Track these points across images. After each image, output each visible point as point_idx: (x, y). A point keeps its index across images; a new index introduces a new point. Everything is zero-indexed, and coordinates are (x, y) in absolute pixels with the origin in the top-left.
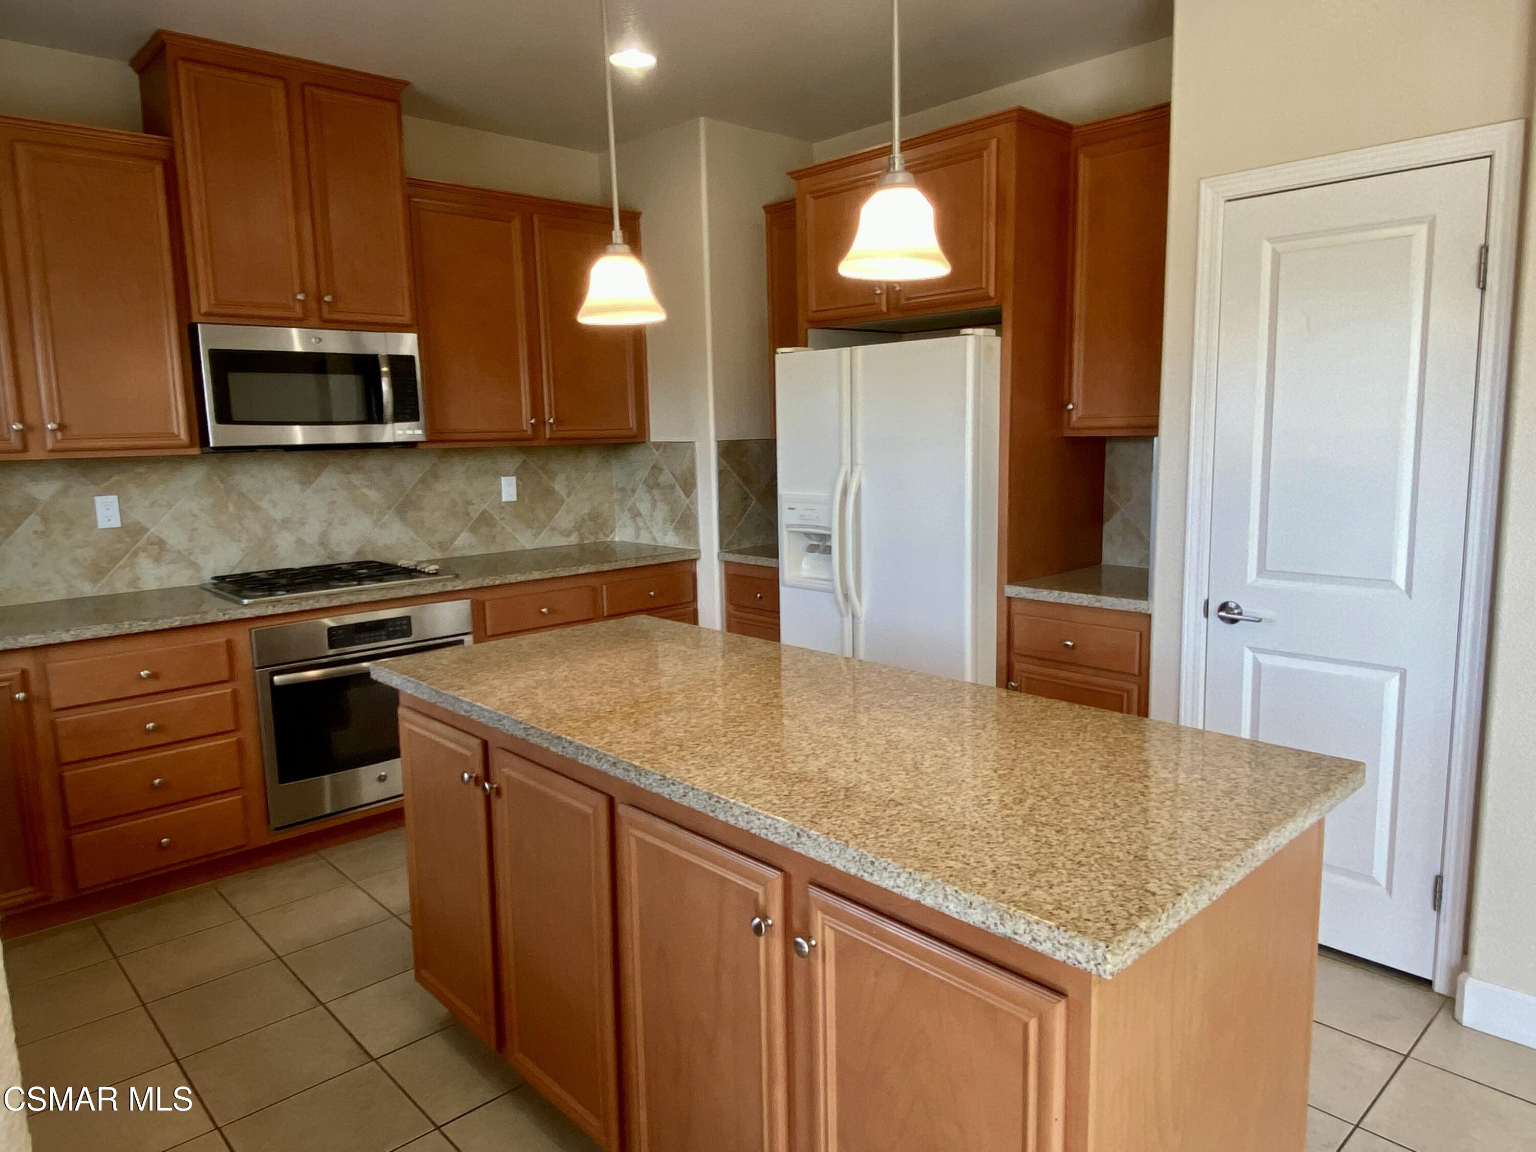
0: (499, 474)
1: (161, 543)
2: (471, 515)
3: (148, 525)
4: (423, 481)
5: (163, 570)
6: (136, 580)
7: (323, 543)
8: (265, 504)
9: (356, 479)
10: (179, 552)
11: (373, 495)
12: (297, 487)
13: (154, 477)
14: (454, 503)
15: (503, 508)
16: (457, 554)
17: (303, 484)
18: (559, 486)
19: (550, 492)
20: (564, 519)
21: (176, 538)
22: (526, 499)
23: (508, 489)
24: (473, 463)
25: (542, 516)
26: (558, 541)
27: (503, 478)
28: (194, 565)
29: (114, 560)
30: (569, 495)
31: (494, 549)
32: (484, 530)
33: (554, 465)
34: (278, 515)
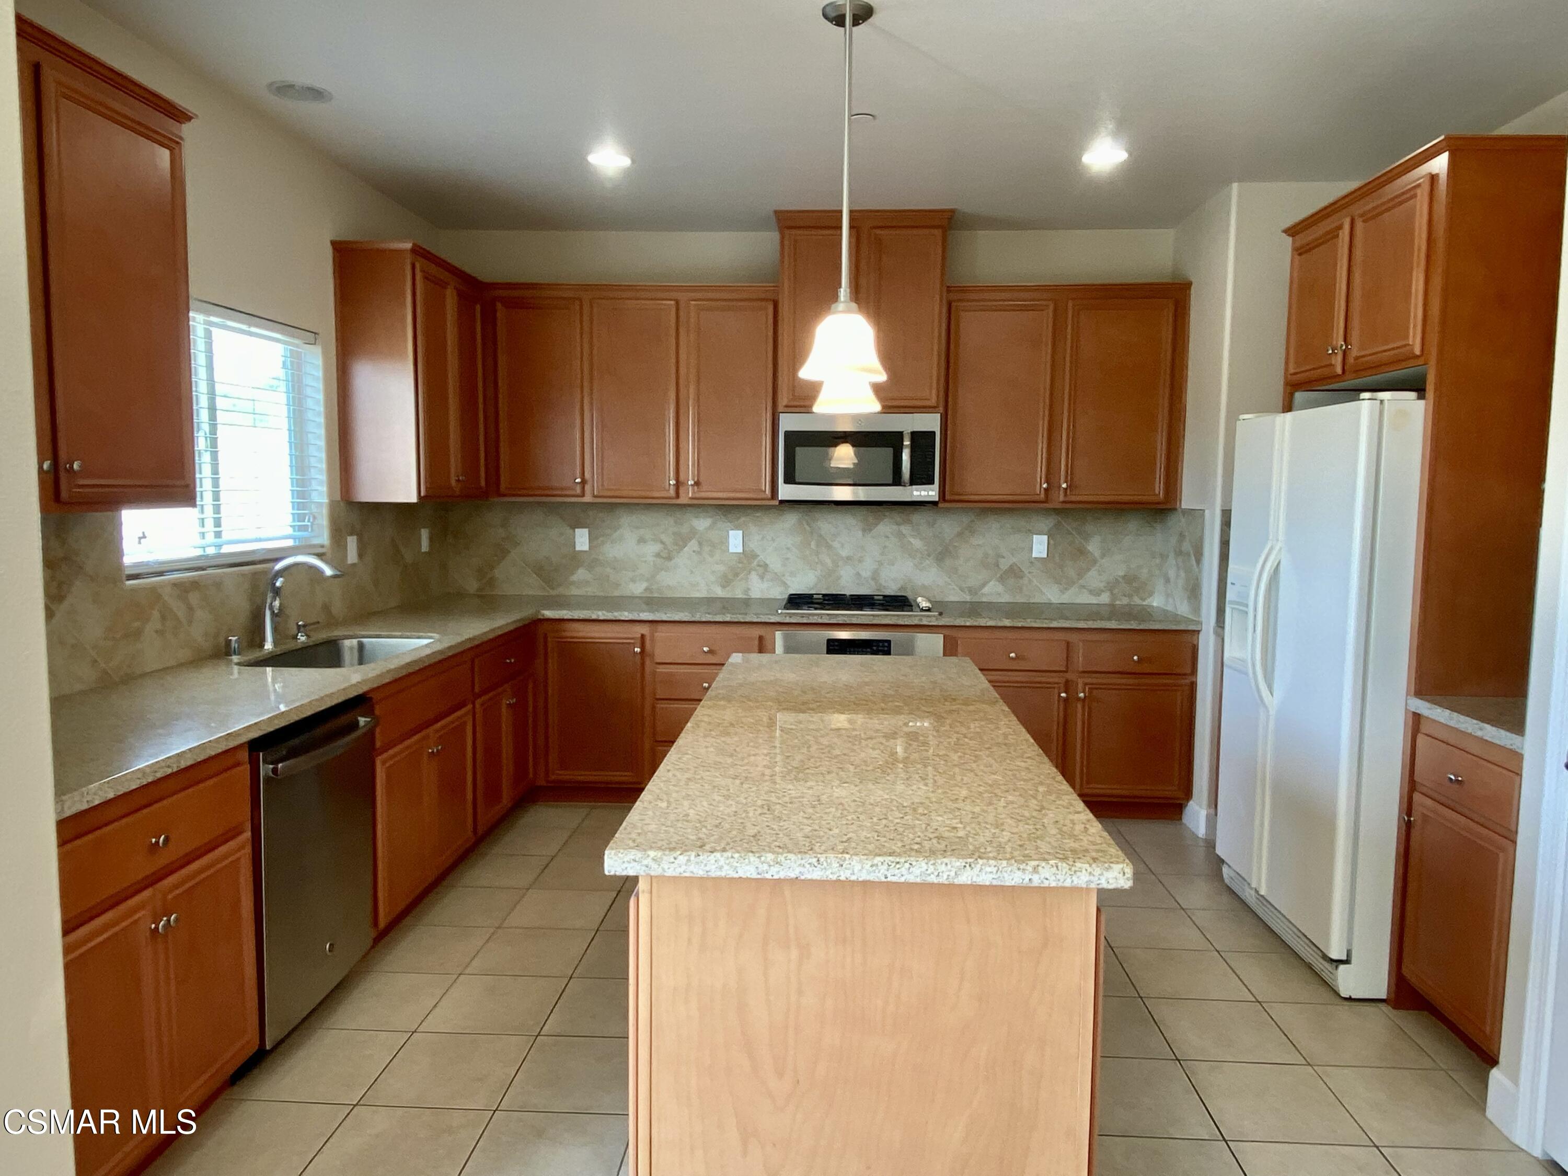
0: (1031, 532)
1: (765, 566)
2: (1002, 567)
3: (759, 553)
4: (960, 534)
5: (765, 585)
6: (747, 590)
7: (875, 576)
8: (836, 544)
9: (905, 529)
10: (776, 573)
11: (917, 543)
12: (860, 533)
13: (766, 520)
14: (986, 556)
15: (1031, 563)
16: (984, 600)
17: (864, 530)
18: (1094, 547)
19: (1082, 552)
20: (1094, 578)
21: (775, 563)
22: (1057, 559)
23: (1040, 546)
24: (1009, 522)
25: (1072, 573)
26: (1085, 598)
27: (1034, 536)
28: (785, 584)
29: (736, 575)
30: (1103, 556)
31: (1020, 599)
32: (1011, 581)
33: (1089, 528)
34: (844, 553)
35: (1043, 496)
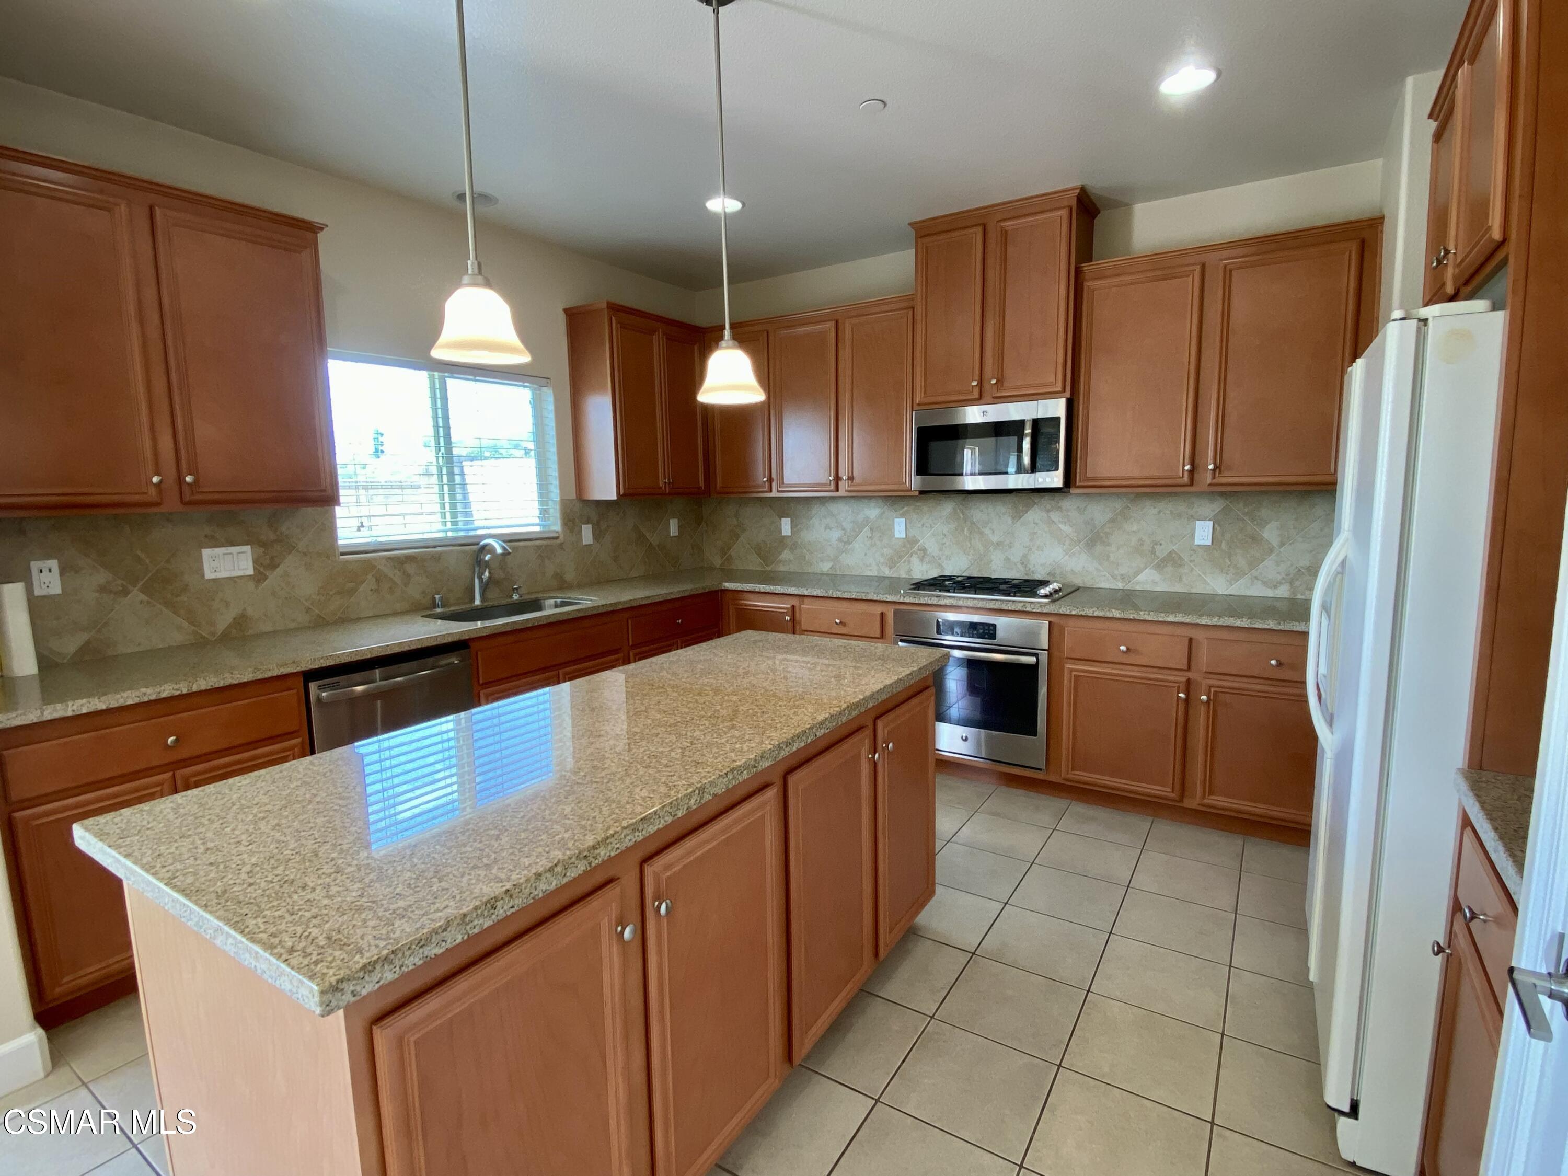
0: (1193, 518)
1: (924, 550)
2: (1157, 553)
3: (919, 538)
4: (1112, 520)
5: (925, 567)
6: (910, 571)
7: (1024, 562)
8: (987, 531)
9: (1055, 516)
10: (933, 557)
11: (1066, 529)
12: (1009, 520)
13: (925, 508)
14: (1141, 542)
15: (1194, 550)
16: (1138, 588)
17: (1013, 518)
18: (1270, 533)
19: (1255, 539)
20: (1270, 568)
21: (932, 546)
22: (1224, 546)
23: (1203, 532)
24: (1166, 507)
25: (1242, 562)
26: (1258, 591)
27: (1197, 522)
28: (940, 566)
29: (900, 557)
30: (1282, 544)
31: (1178, 588)
32: (1169, 569)
33: (1265, 512)
34: (995, 539)
35: (1186, 479)
